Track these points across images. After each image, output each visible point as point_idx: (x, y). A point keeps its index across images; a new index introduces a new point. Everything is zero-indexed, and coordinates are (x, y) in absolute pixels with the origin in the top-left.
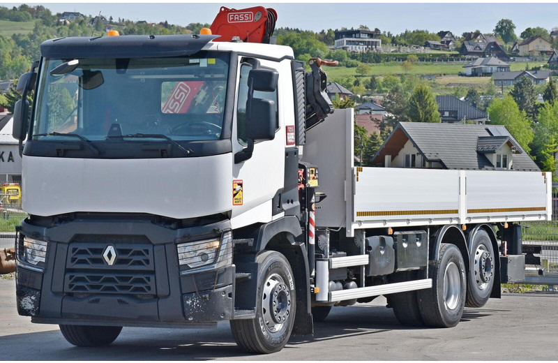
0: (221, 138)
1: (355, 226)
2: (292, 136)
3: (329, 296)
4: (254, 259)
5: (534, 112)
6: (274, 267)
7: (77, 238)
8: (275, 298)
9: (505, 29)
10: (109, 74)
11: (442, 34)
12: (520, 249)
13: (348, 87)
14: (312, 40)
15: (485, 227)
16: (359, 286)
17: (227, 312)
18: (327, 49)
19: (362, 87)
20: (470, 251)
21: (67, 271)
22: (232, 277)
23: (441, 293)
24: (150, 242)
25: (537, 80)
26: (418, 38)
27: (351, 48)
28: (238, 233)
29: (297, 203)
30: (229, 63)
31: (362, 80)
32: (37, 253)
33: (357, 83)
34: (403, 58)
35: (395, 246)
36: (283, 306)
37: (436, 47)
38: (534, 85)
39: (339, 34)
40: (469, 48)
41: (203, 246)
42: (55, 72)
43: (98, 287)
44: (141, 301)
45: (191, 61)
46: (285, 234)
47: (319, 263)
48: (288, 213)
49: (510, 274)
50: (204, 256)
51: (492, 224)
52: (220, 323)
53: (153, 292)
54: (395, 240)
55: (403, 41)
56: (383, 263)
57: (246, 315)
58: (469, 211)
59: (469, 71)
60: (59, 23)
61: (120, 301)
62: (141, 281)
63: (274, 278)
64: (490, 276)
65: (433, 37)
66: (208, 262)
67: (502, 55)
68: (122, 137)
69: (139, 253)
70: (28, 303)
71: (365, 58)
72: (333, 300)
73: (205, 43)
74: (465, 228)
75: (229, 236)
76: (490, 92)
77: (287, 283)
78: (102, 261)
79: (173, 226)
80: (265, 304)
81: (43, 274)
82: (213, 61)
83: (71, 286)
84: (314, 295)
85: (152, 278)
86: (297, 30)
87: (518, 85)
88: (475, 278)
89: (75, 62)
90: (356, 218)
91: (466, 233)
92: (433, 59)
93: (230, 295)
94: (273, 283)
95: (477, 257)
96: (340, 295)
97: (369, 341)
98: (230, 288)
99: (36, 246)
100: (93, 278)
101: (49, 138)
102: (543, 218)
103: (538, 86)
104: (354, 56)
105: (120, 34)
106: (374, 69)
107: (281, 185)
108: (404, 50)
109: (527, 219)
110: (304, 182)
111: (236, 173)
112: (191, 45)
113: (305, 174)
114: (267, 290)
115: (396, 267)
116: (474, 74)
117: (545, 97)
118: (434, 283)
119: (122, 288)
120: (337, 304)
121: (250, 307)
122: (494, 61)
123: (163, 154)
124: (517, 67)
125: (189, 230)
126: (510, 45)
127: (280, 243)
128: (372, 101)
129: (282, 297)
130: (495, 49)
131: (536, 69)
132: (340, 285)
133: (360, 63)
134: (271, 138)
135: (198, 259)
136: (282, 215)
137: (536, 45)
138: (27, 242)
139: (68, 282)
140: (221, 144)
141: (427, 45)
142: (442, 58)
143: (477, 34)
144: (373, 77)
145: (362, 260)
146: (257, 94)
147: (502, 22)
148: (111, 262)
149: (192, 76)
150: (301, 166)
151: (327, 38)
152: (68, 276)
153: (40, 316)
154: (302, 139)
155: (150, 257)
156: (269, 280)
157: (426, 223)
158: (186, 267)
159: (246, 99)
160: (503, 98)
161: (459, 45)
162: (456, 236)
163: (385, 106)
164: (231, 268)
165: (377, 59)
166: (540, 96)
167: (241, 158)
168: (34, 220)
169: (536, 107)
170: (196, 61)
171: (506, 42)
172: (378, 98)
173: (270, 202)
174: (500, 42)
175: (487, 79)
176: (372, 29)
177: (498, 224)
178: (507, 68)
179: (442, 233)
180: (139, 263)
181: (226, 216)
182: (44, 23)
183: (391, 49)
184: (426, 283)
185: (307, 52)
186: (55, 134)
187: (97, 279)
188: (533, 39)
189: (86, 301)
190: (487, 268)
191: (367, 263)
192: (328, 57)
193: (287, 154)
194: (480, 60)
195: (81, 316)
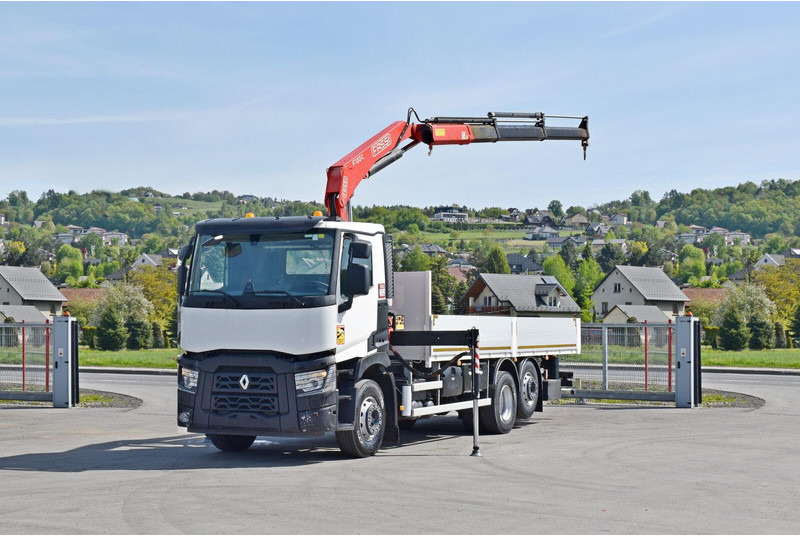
0: (328, 294)
1: (432, 359)
2: (383, 292)
3: (412, 412)
4: (353, 385)
5: (576, 266)
6: (369, 392)
7: (220, 369)
8: (370, 416)
9: (555, 207)
10: (246, 246)
11: (511, 210)
12: (557, 375)
13: (444, 247)
14: (418, 214)
15: (531, 359)
16: (436, 404)
17: (332, 425)
18: (429, 220)
19: (454, 247)
20: (520, 378)
21: (213, 393)
22: (336, 399)
23: (498, 408)
24: (273, 372)
25: (578, 244)
26: (494, 213)
27: (446, 220)
28: (340, 365)
29: (387, 342)
30: (334, 238)
31: (454, 242)
32: (191, 380)
33: (450, 245)
34: (484, 227)
35: (463, 374)
36: (376, 421)
37: (507, 219)
38: (576, 247)
39: (438, 210)
40: (530, 220)
41: (314, 375)
42: (206, 244)
43: (235, 406)
44: (268, 416)
45: (306, 236)
46: (378, 365)
47: (405, 387)
48: (380, 349)
49: (550, 394)
50: (315, 383)
51: (537, 357)
52: (327, 434)
53: (276, 410)
54: (463, 369)
55: (483, 215)
56: (453, 387)
57: (347, 427)
58: (519, 348)
59: (530, 236)
60: (239, 203)
61: (252, 417)
62: (267, 401)
63: (369, 400)
64: (534, 395)
65: (505, 212)
66: (318, 387)
67: (553, 225)
68: (254, 293)
69: (266, 380)
70: (185, 417)
71: (457, 227)
72: (415, 415)
73: (316, 222)
74: (516, 360)
75: (333, 368)
76: (545, 252)
77: (379, 404)
78: (239, 386)
79: (292, 360)
80: (362, 420)
81: (195, 396)
82: (322, 236)
83: (216, 405)
84: (400, 412)
85: (276, 399)
86: (408, 207)
87: (564, 247)
88: (524, 397)
89: (220, 237)
90: (433, 353)
91: (517, 364)
92: (504, 227)
93: (334, 413)
94: (369, 404)
95: (525, 382)
96: (420, 412)
97: (443, 446)
98: (334, 407)
99: (191, 375)
100: (232, 399)
101: (201, 294)
102: (574, 352)
103: (579, 248)
104: (448, 225)
105: (256, 215)
106: (463, 235)
107: (374, 328)
108: (484, 221)
109: (562, 353)
110: (394, 326)
111: (340, 320)
112: (306, 224)
113: (394, 320)
114: (364, 409)
115: (464, 390)
116: (534, 238)
117: (583, 256)
118: (493, 402)
119: (253, 406)
120: (418, 418)
121: (350, 421)
122: (548, 229)
123: (284, 306)
124: (564, 234)
125: (304, 363)
126: (559, 218)
127: (374, 373)
128: (461, 258)
129: (375, 414)
130: (548, 221)
131: (577, 236)
132: (421, 404)
133: (453, 231)
134: (366, 293)
135: (310, 385)
136: (375, 351)
137: (577, 219)
138: (185, 371)
139: (214, 401)
140: (327, 298)
141: (500, 218)
142: (511, 227)
143: (536, 210)
144: (462, 240)
145: (438, 384)
146: (356, 261)
147: (553, 202)
148: (245, 387)
149: (308, 247)
150: (391, 314)
151: (429, 213)
152: (213, 397)
153: (193, 427)
154: (390, 293)
155: (274, 383)
156: (365, 402)
157: (487, 357)
158: (301, 391)
159: (347, 264)
160: (554, 256)
161: (523, 217)
162: (509, 366)
163: (470, 261)
164: (335, 392)
165: (465, 227)
166: (580, 255)
167: (343, 308)
168: (189, 356)
169: (577, 262)
170: (310, 236)
171: (556, 216)
172: (466, 255)
173: (366, 342)
174: (552, 216)
175: (543, 242)
176: (461, 206)
177: (541, 357)
178: (557, 234)
179: (499, 364)
180: (267, 388)
181: (332, 352)
182: (229, 203)
183: (475, 221)
184: (487, 402)
185: (415, 222)
186: (205, 291)
187: (235, 399)
188: (575, 214)
189: (227, 416)
190: (533, 390)
191: (441, 387)
192: (430, 226)
193: (379, 305)
194: (538, 229)
195: (224, 428)
